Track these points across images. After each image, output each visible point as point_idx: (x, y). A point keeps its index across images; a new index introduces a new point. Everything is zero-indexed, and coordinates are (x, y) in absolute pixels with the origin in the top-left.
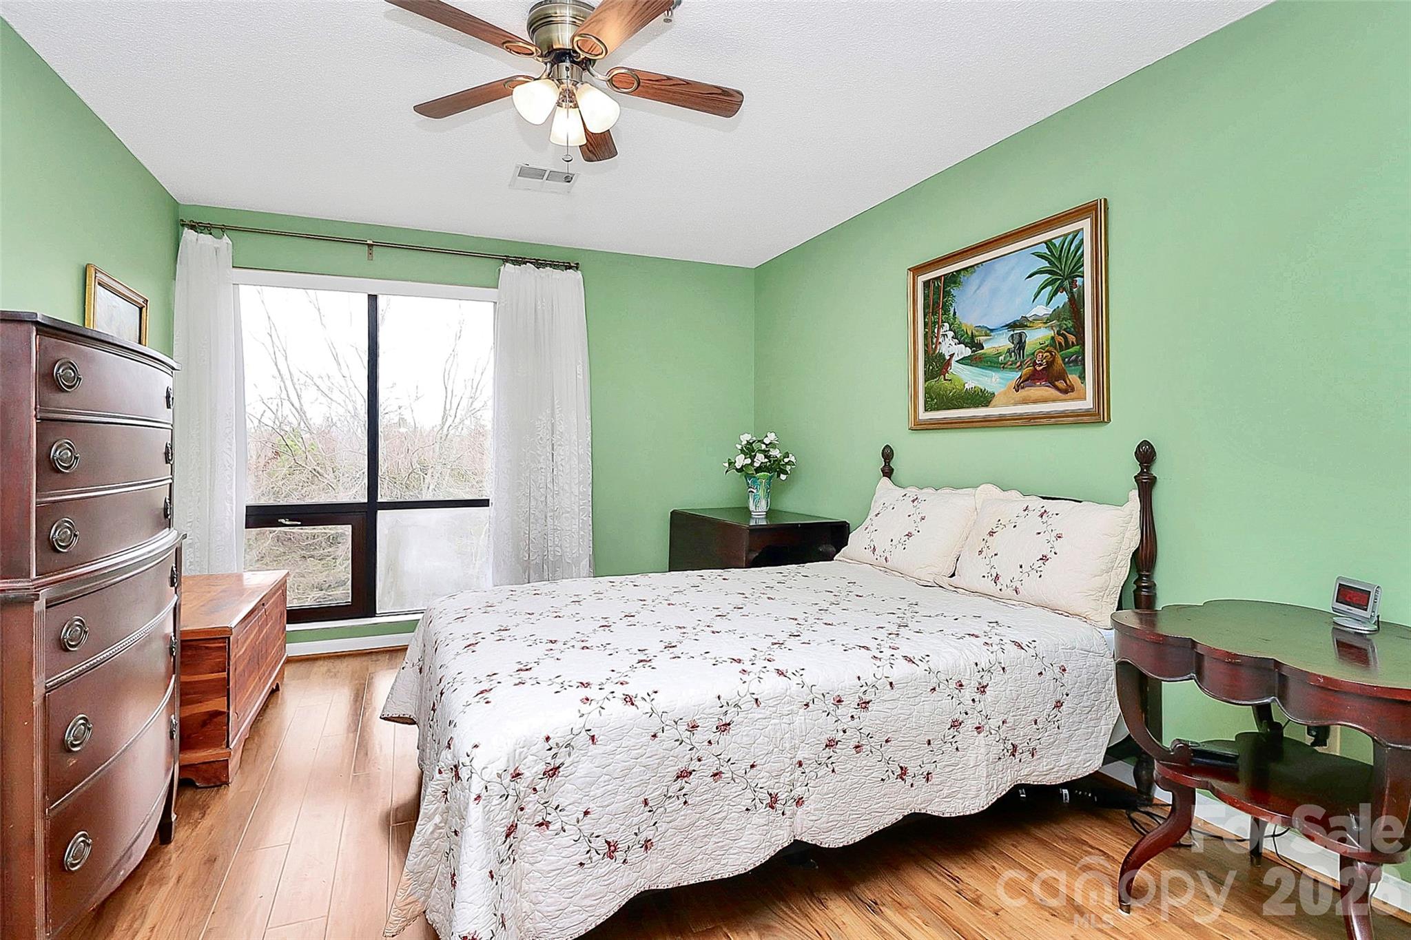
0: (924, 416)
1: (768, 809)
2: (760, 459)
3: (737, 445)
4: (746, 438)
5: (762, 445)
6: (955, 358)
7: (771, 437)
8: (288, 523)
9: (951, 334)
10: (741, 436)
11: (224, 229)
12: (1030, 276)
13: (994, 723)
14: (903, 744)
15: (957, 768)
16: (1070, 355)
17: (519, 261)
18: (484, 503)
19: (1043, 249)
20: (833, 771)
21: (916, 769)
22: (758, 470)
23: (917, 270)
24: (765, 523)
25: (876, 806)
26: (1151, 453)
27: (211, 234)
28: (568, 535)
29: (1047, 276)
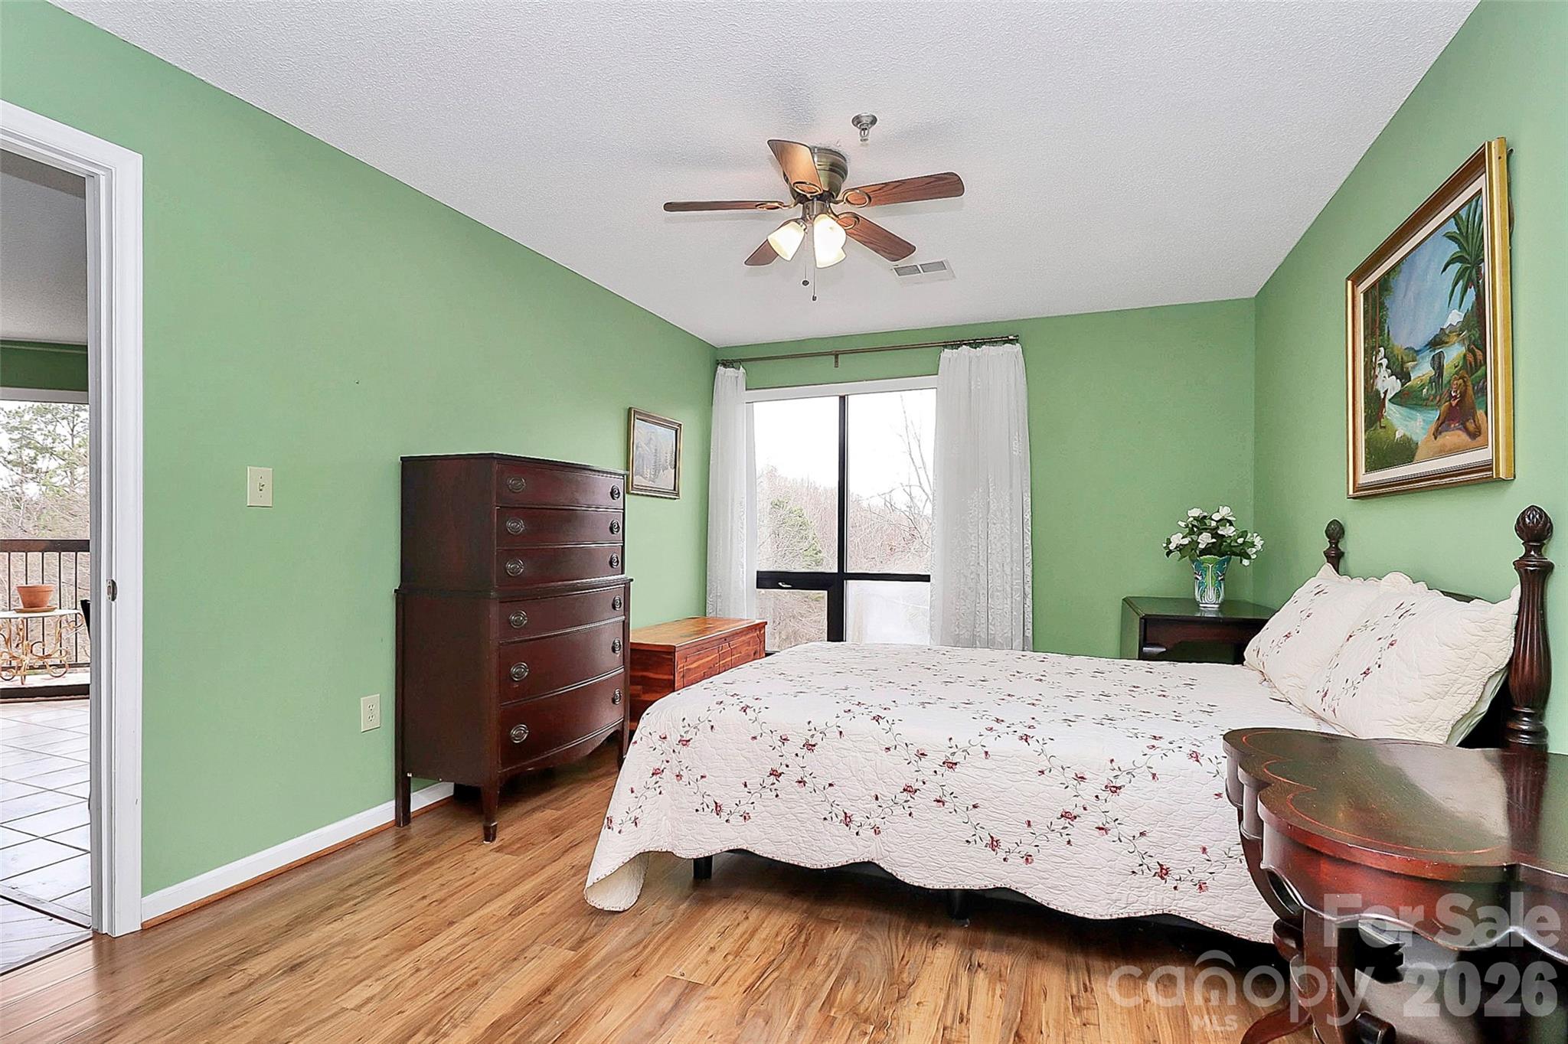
0: (1365, 478)
1: (842, 824)
2: (1205, 539)
3: (1180, 523)
4: (1196, 512)
5: (1213, 522)
6: (1389, 396)
7: (1225, 511)
8: (784, 586)
9: (1385, 362)
10: (1189, 512)
11: (741, 361)
12: (1444, 270)
13: (1128, 830)
14: (993, 814)
15: (1068, 862)
16: (1478, 380)
17: (956, 345)
18: (926, 578)
19: (1452, 227)
20: (910, 814)
21: (1012, 845)
22: (1203, 552)
23: (1357, 277)
24: (1215, 616)
25: (959, 864)
26: (1545, 524)
27: (733, 367)
28: (1000, 614)
29: (1457, 266)
